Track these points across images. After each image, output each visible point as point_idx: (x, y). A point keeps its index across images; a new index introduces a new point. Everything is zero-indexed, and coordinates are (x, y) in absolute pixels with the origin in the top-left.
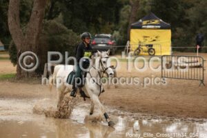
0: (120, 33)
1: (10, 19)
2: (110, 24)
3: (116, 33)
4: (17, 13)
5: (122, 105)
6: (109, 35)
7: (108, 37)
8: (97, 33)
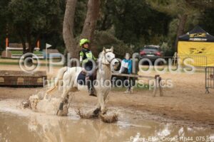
0: (169, 44)
1: (65, 30)
2: (159, 36)
3: (165, 45)
4: (72, 23)
5: (166, 112)
6: (157, 46)
7: (156, 48)
8: (146, 44)
